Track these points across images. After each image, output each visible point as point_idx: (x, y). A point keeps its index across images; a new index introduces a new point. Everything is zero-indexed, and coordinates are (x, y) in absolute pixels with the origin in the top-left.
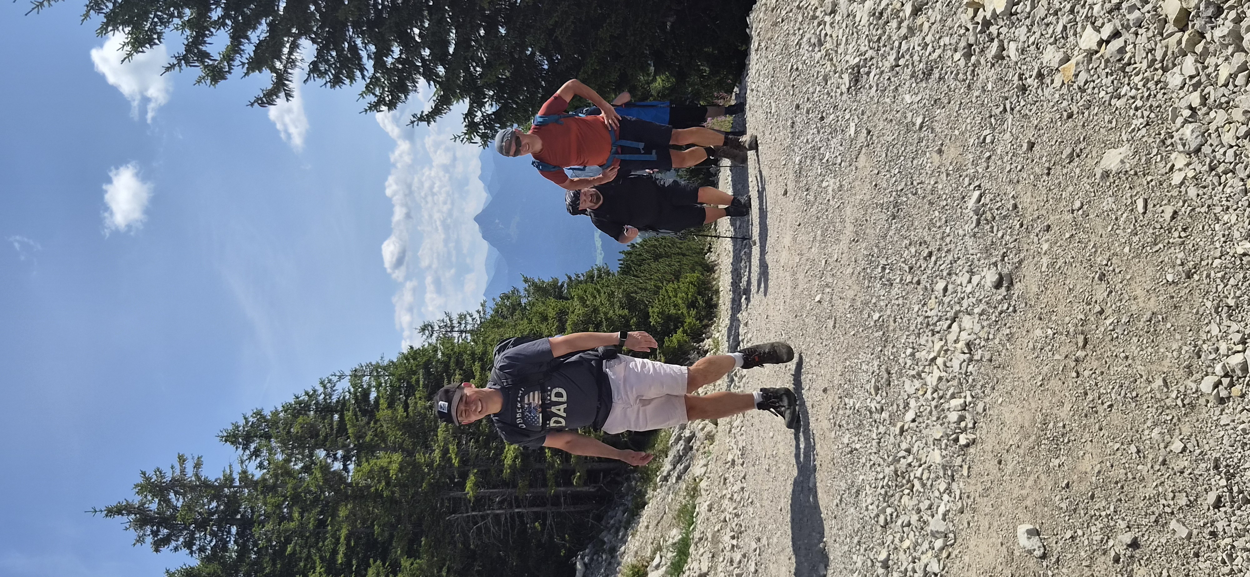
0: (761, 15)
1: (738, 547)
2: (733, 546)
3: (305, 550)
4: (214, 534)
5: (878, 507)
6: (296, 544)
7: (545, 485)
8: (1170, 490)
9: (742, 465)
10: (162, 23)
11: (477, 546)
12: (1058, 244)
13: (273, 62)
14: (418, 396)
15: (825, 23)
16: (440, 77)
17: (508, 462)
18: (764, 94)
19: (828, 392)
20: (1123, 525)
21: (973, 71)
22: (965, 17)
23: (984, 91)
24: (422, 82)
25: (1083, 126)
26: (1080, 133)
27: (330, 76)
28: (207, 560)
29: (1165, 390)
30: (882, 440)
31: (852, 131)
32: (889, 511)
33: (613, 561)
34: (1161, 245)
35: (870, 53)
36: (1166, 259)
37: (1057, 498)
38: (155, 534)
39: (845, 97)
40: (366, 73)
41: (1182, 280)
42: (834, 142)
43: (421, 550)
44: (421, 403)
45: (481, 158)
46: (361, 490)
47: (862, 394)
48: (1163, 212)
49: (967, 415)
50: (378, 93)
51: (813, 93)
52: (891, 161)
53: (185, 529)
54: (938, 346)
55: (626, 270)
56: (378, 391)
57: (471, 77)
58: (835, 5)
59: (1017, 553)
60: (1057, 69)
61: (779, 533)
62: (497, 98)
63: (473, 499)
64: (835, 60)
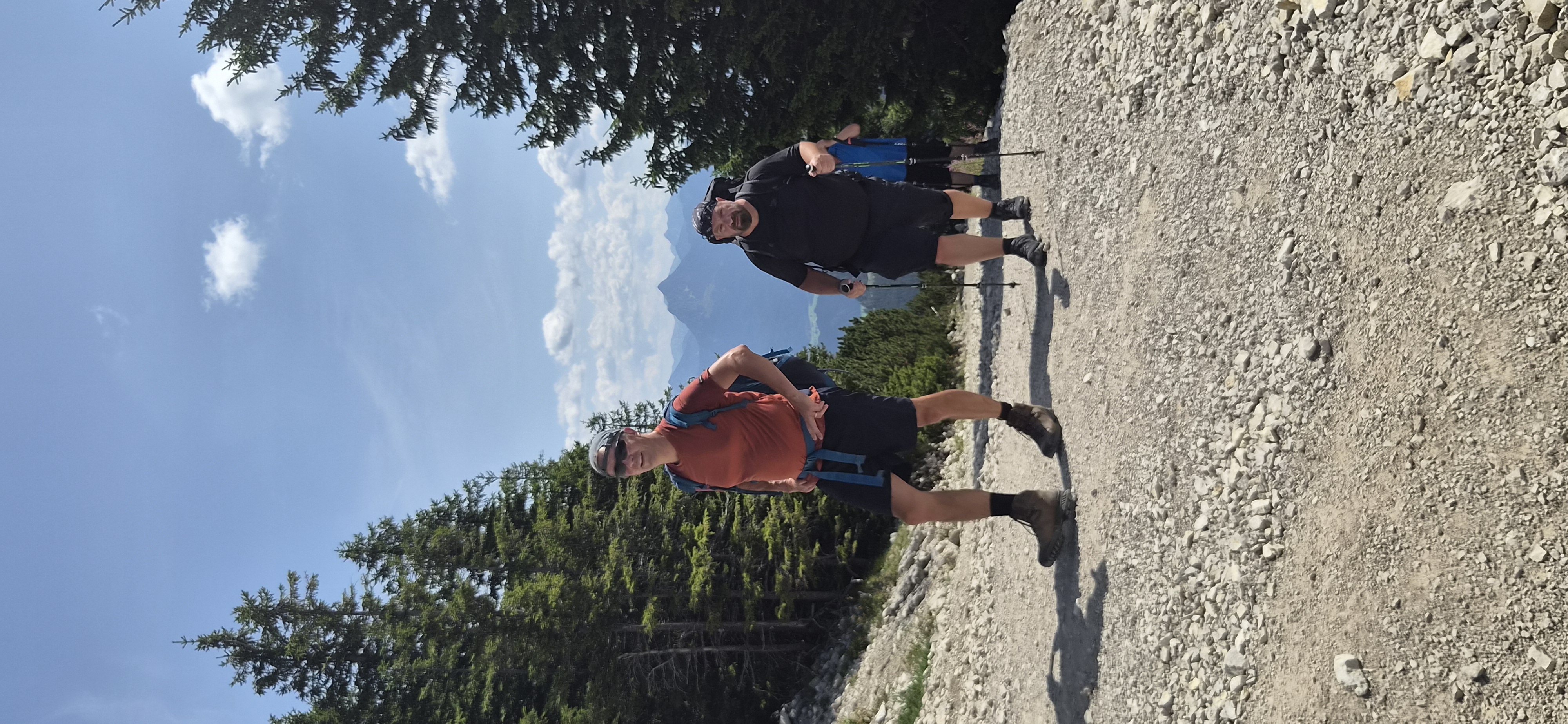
0: (1021, 27)
1: (983, 693)
2: (977, 693)
3: (443, 695)
4: (330, 673)
5: (1159, 637)
6: (431, 686)
7: (741, 618)
8: (1529, 609)
9: (990, 590)
10: (278, 36)
11: (656, 693)
12: (1390, 302)
13: (413, 85)
14: (584, 504)
15: (1101, 34)
16: (617, 104)
17: (696, 588)
18: (1023, 124)
19: (1099, 495)
20: (1467, 653)
21: (1286, 88)
22: (1276, 21)
23: (1299, 113)
24: (596, 111)
25: (1423, 154)
26: (1419, 163)
27: (481, 104)
28: (322, 705)
29: (1523, 483)
30: (1166, 554)
31: (1133, 167)
32: (1173, 642)
33: (826, 715)
34: (1519, 302)
35: (1157, 70)
36: (1526, 319)
37: (1386, 620)
38: (258, 671)
39: (1124, 126)
40: (526, 99)
41: (1546, 345)
42: (1110, 183)
43: (586, 697)
44: (588, 513)
45: (669, 210)
46: (512, 620)
47: (1141, 497)
48: (1522, 259)
49: (1273, 519)
50: (541, 125)
51: (1085, 121)
52: (1181, 203)
53: (295, 665)
54: (1237, 433)
55: (847, 351)
56: (536, 498)
57: (656, 106)
58: (1113, 11)
59: (1334, 691)
60: (1391, 84)
61: (1034, 674)
62: (689, 131)
63: (651, 635)
64: (1112, 79)
